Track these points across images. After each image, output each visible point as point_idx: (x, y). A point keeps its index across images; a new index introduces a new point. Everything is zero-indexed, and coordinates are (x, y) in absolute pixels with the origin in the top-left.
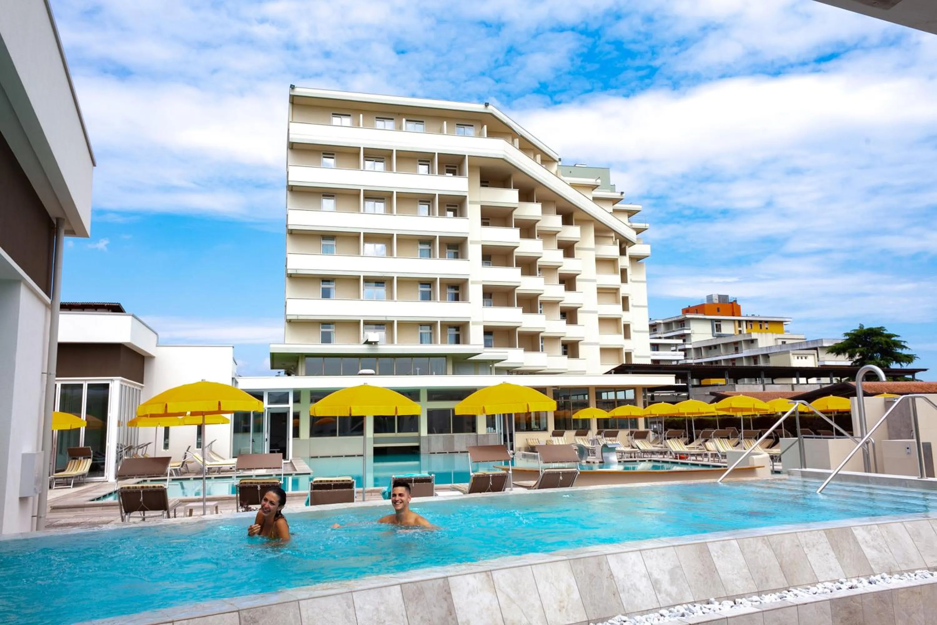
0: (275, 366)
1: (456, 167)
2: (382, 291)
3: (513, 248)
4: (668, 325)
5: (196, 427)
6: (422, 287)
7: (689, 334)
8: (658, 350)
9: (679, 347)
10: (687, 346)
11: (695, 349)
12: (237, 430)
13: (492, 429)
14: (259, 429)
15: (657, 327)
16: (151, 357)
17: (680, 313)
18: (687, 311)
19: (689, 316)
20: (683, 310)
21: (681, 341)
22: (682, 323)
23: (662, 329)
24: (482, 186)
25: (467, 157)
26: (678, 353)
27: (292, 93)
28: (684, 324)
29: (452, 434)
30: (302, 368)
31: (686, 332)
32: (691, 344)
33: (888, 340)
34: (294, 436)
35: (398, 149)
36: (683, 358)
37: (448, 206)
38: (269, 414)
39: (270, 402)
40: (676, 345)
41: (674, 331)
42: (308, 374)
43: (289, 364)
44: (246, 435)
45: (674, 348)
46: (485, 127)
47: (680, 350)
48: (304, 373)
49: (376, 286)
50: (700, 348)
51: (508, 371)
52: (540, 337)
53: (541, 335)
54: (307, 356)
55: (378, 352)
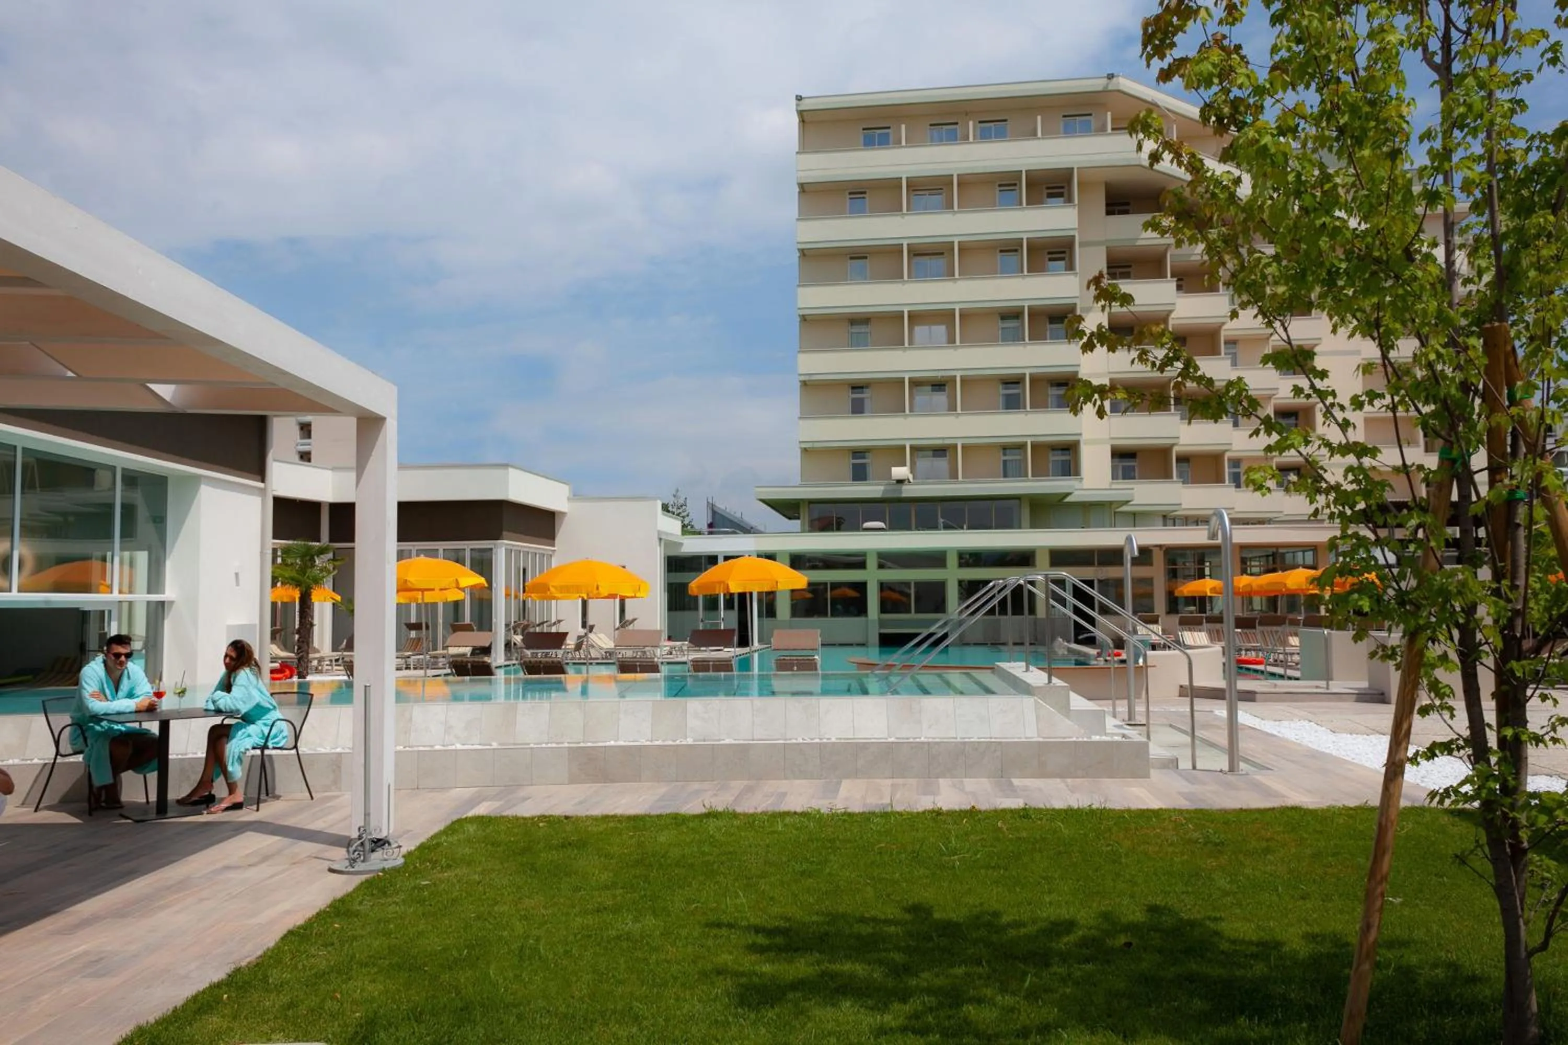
1: (1062, 187)
2: (941, 398)
3: (1165, 313)
6: (1006, 389)
16: (561, 514)
24: (1109, 213)
25: (1075, 171)
27: (800, 108)
35: (960, 172)
37: (1049, 253)
46: (1109, 113)
49: (933, 391)
51: (1164, 517)
52: (1226, 459)
53: (1227, 455)
54: (811, 502)
55: (904, 495)
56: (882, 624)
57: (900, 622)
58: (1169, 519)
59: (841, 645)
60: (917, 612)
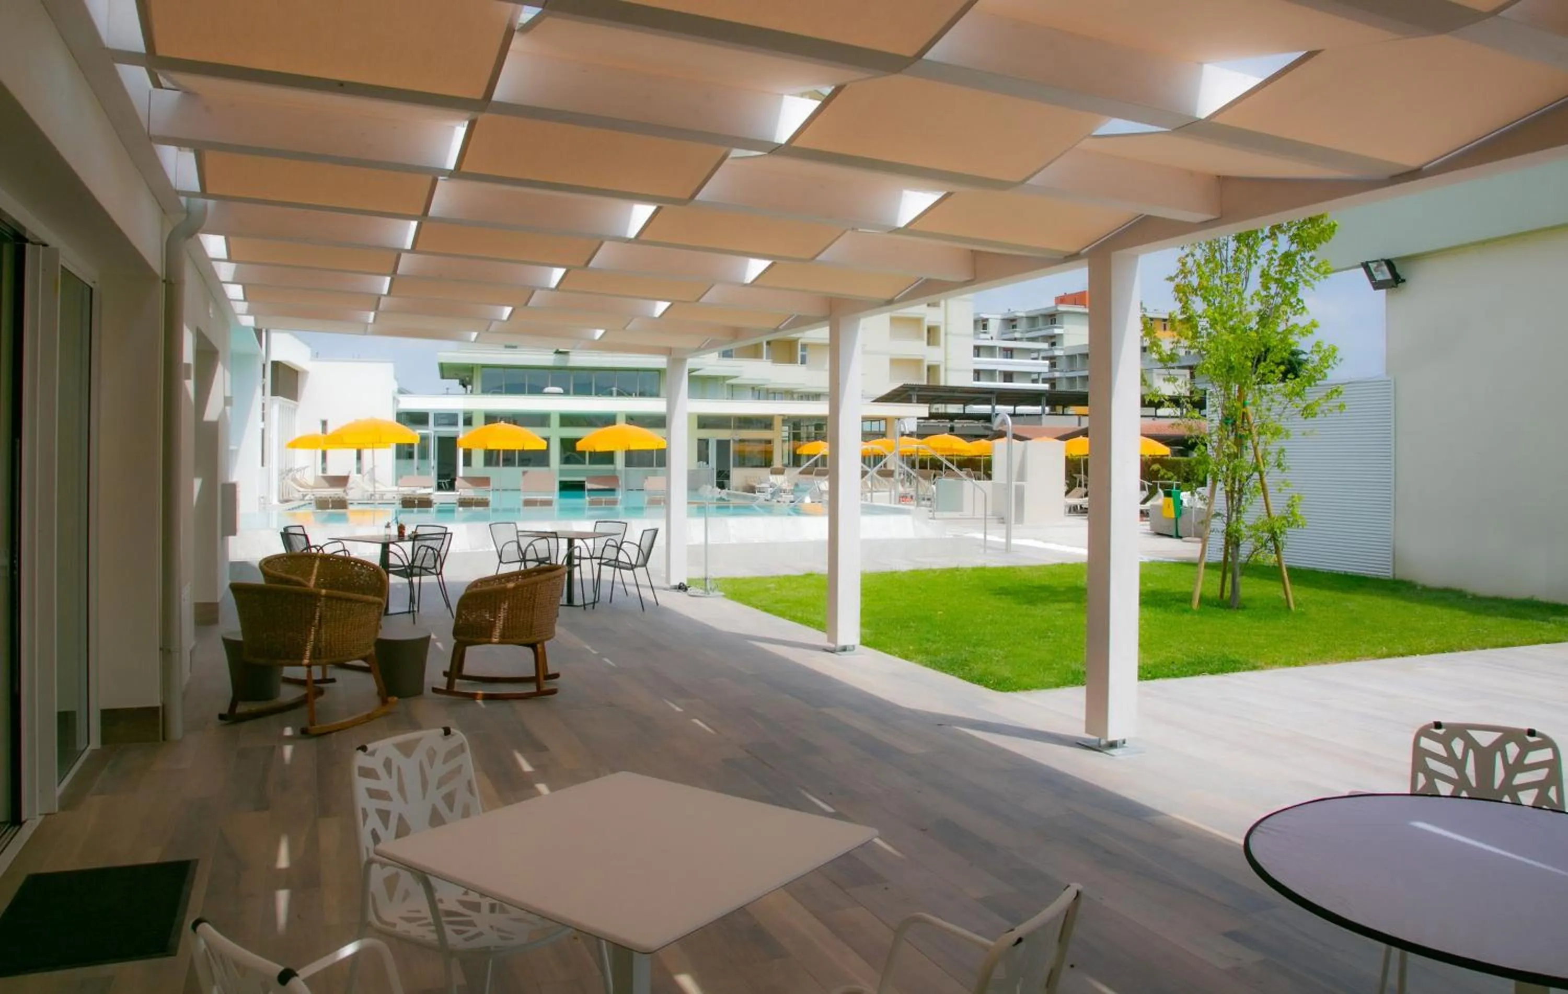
0: (446, 375)
4: (1032, 320)
5: (355, 452)
7: (1061, 335)
8: (1012, 357)
9: (1042, 354)
10: (1058, 353)
11: (1068, 356)
12: (399, 456)
13: (705, 463)
14: (424, 455)
15: (1017, 323)
16: (305, 373)
17: (1052, 303)
18: (1061, 300)
19: (1062, 308)
20: (1057, 298)
21: (1045, 346)
22: (1052, 318)
23: (1022, 325)
26: (1040, 361)
28: (1055, 320)
29: (654, 468)
30: (477, 383)
31: (1057, 331)
32: (1062, 349)
33: (1293, 359)
34: (465, 465)
36: (1046, 369)
38: (436, 439)
39: (437, 424)
40: (1038, 351)
41: (1040, 330)
42: (485, 391)
43: (463, 374)
44: (409, 461)
45: (1035, 355)
47: (1044, 358)
48: (479, 390)
50: (1075, 356)
51: (753, 389)
52: (799, 344)
53: (800, 341)
54: (484, 366)
55: (571, 364)
56: (562, 473)
57: (576, 473)
58: (760, 392)
59: (513, 490)
60: (590, 463)
